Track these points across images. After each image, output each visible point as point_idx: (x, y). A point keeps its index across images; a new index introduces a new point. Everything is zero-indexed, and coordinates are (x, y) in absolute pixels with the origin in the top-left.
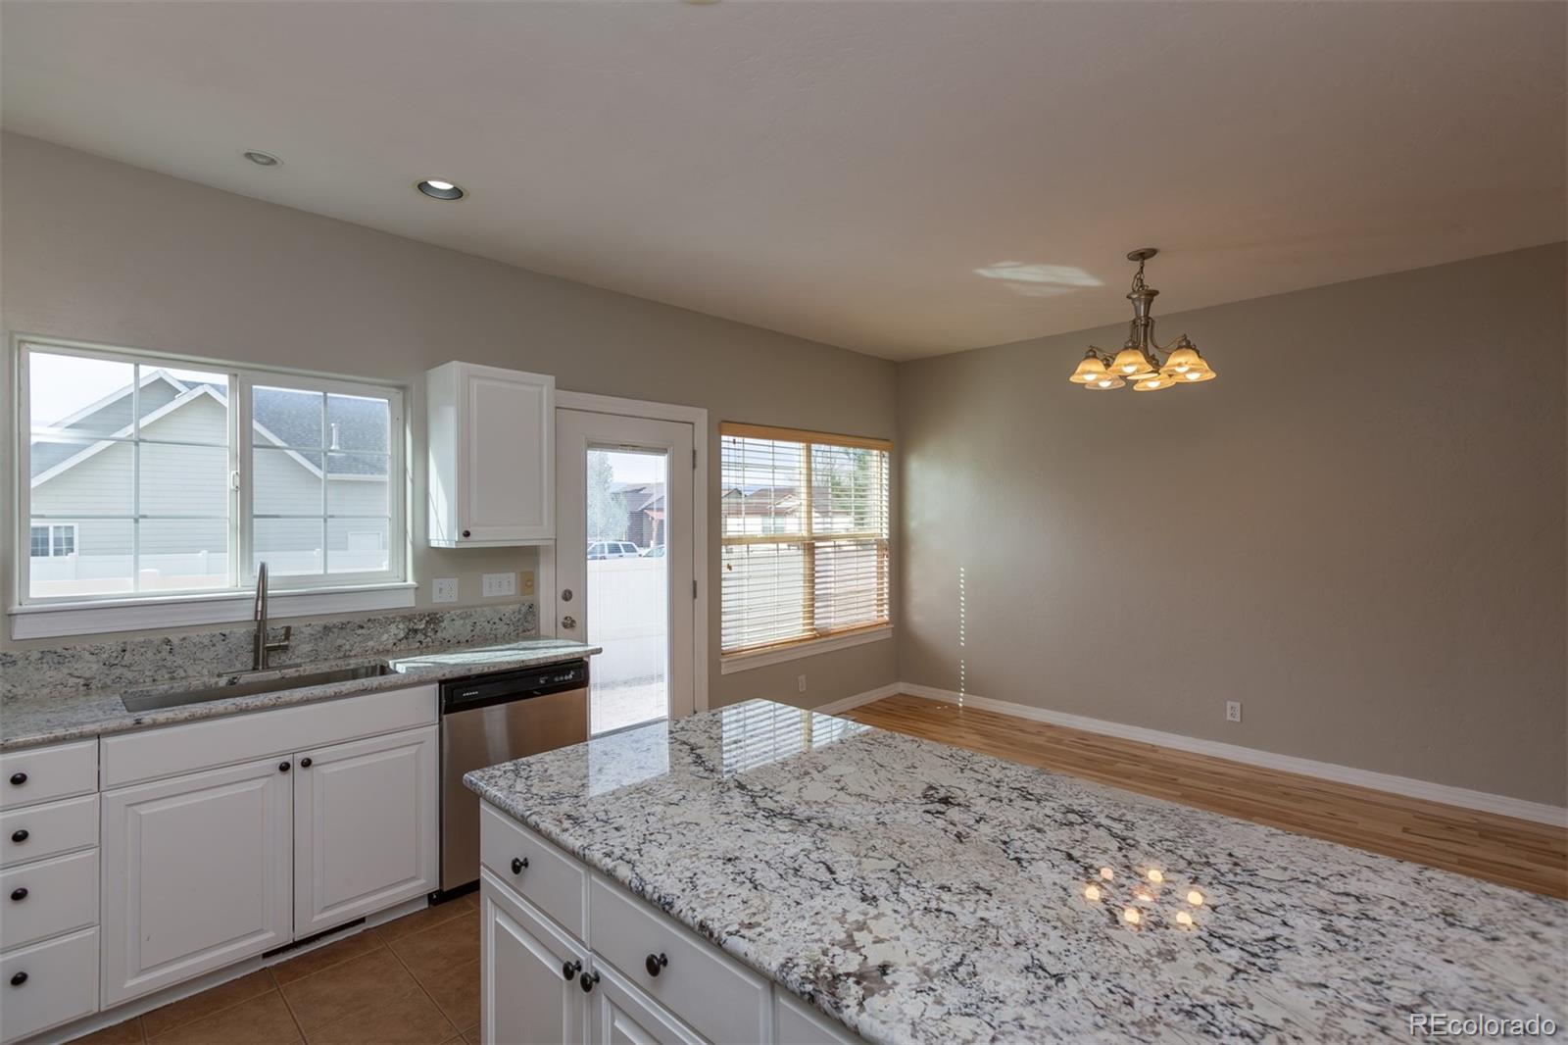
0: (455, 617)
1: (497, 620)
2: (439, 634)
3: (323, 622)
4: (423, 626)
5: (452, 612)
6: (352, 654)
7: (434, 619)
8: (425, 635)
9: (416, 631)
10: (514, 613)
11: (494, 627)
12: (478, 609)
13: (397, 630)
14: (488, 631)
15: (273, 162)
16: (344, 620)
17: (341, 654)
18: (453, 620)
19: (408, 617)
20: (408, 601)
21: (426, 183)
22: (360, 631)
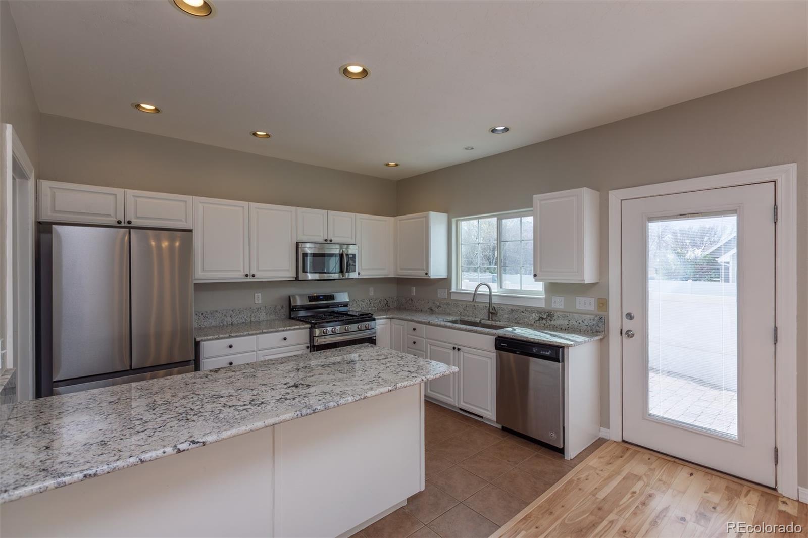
0: (559, 316)
1: (581, 322)
2: (552, 322)
3: (511, 308)
4: (545, 317)
5: (558, 313)
6: (520, 322)
7: (550, 315)
8: (546, 321)
9: (543, 319)
10: (591, 320)
11: (579, 325)
12: (570, 314)
13: (535, 316)
14: (576, 327)
15: (472, 149)
16: (518, 308)
17: (516, 322)
18: (559, 317)
19: (539, 311)
20: (542, 305)
21: (495, 129)
22: (522, 314)
